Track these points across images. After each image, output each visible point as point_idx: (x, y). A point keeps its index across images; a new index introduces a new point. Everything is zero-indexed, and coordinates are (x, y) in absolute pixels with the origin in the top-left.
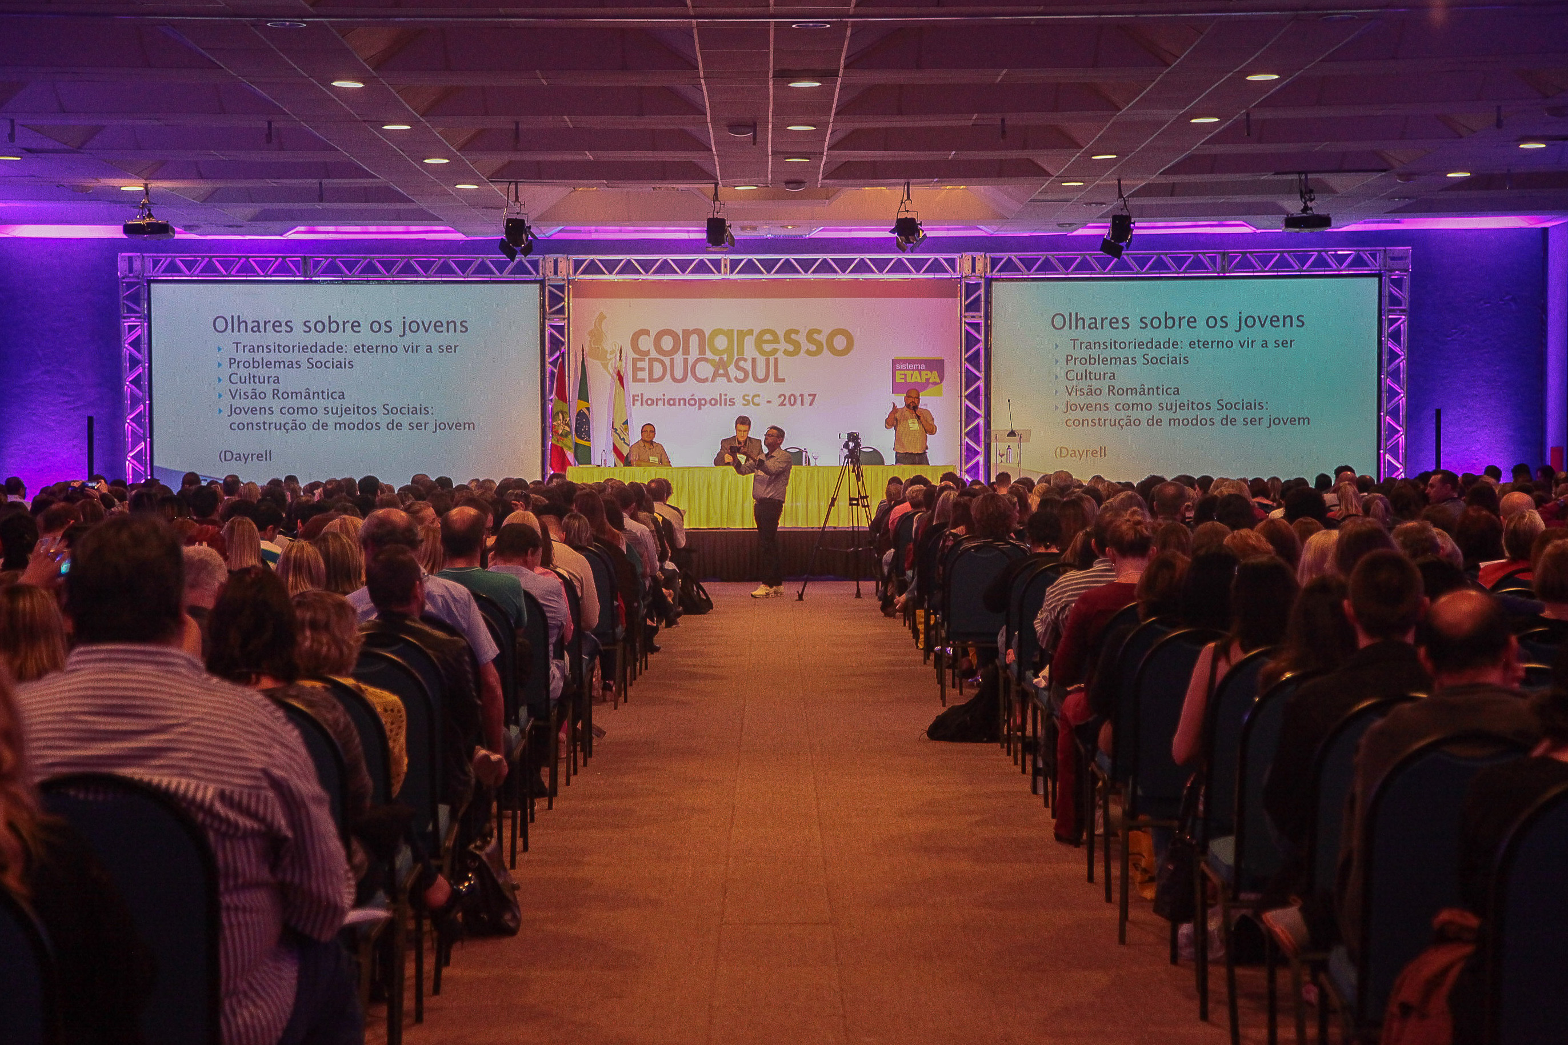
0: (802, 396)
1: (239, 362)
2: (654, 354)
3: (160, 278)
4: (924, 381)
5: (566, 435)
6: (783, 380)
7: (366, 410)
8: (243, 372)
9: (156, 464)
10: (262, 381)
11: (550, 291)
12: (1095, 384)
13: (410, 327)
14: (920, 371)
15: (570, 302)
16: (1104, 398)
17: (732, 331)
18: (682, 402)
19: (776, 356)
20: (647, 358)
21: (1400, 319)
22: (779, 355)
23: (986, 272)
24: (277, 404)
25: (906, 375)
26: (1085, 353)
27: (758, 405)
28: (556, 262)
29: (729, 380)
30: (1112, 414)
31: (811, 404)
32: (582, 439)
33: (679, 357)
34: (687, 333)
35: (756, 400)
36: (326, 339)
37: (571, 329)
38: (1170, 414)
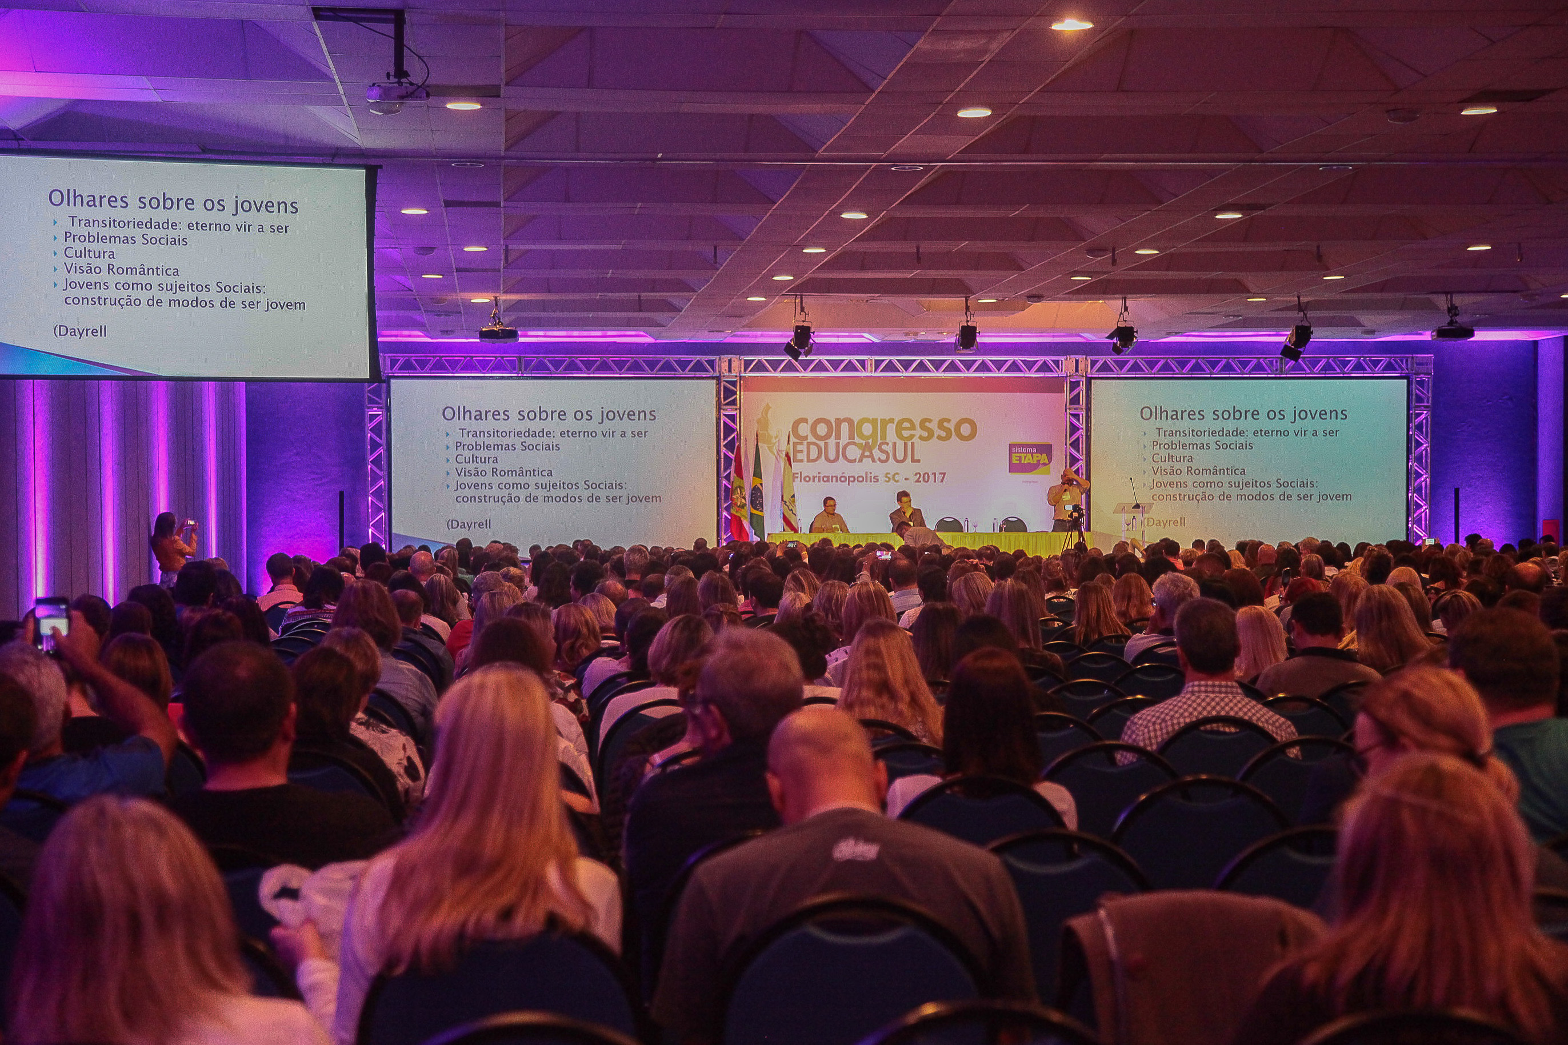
0: (934, 474)
1: (464, 445)
2: (811, 439)
3: (396, 375)
4: (1035, 462)
5: (743, 506)
6: (918, 461)
7: (571, 486)
8: (468, 454)
9: (393, 531)
10: (483, 461)
11: (725, 387)
12: (1177, 466)
13: (608, 415)
14: (1032, 454)
15: (741, 396)
16: (1183, 478)
17: (877, 419)
18: (835, 479)
19: (913, 441)
20: (805, 443)
21: (1423, 413)
22: (916, 440)
23: (1086, 372)
24: (496, 480)
25: (1020, 457)
26: (1168, 439)
27: (898, 481)
28: (730, 361)
29: (874, 461)
30: (1190, 491)
31: (942, 481)
32: (757, 510)
33: (832, 441)
34: (839, 422)
35: (897, 478)
36: (537, 425)
37: (742, 417)
38: (1238, 491)
